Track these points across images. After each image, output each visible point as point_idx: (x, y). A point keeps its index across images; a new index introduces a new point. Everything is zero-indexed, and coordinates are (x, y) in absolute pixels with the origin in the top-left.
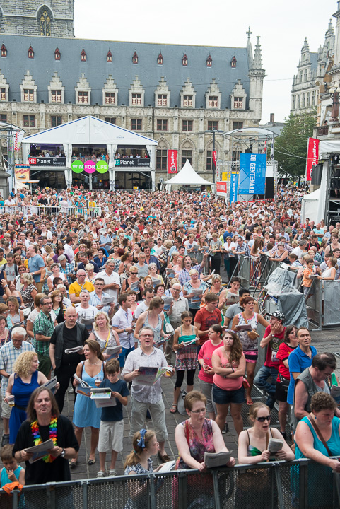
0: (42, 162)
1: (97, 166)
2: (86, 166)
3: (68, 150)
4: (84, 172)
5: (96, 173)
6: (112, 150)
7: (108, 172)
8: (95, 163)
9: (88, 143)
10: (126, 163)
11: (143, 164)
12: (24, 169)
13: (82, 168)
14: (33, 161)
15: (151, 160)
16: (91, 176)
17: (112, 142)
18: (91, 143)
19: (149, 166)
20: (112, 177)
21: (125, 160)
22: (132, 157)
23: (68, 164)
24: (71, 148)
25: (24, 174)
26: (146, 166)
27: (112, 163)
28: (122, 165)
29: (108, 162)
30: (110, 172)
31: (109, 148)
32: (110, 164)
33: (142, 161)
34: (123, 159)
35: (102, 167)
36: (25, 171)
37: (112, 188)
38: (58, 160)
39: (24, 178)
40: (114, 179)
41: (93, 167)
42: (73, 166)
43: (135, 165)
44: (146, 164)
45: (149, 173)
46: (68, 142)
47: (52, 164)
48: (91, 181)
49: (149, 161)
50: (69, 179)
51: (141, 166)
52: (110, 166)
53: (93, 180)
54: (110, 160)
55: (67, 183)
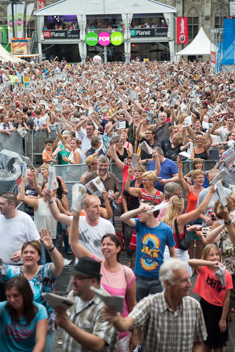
0: (57, 35)
1: (112, 38)
2: (100, 38)
3: (82, 22)
4: (98, 44)
5: (110, 45)
6: (127, 20)
7: (123, 44)
8: (109, 34)
9: (102, 13)
10: (142, 33)
11: (160, 34)
12: (22, 43)
13: (96, 40)
14: (47, 34)
15: (169, 29)
16: (105, 48)
17: (127, 11)
18: (106, 13)
19: (166, 36)
20: (128, 49)
21: (141, 30)
22: (148, 27)
23: (83, 36)
24: (85, 19)
25: (22, 48)
26: (163, 36)
27: (128, 34)
28: (138, 36)
29: (123, 32)
30: (125, 44)
31: (124, 17)
32: (125, 35)
33: (159, 31)
34: (138, 30)
35: (116, 39)
36: (23, 45)
37: (127, 61)
38: (73, 32)
39: (22, 52)
40: (129, 51)
41: (107, 39)
42: (87, 38)
43: (152, 35)
44: (163, 34)
45: (166, 44)
46: (82, 13)
47: (66, 37)
48: (105, 53)
49: (166, 30)
50: (83, 51)
51: (159, 36)
52: (126, 37)
53: (108, 52)
54: (126, 31)
55: (81, 56)
